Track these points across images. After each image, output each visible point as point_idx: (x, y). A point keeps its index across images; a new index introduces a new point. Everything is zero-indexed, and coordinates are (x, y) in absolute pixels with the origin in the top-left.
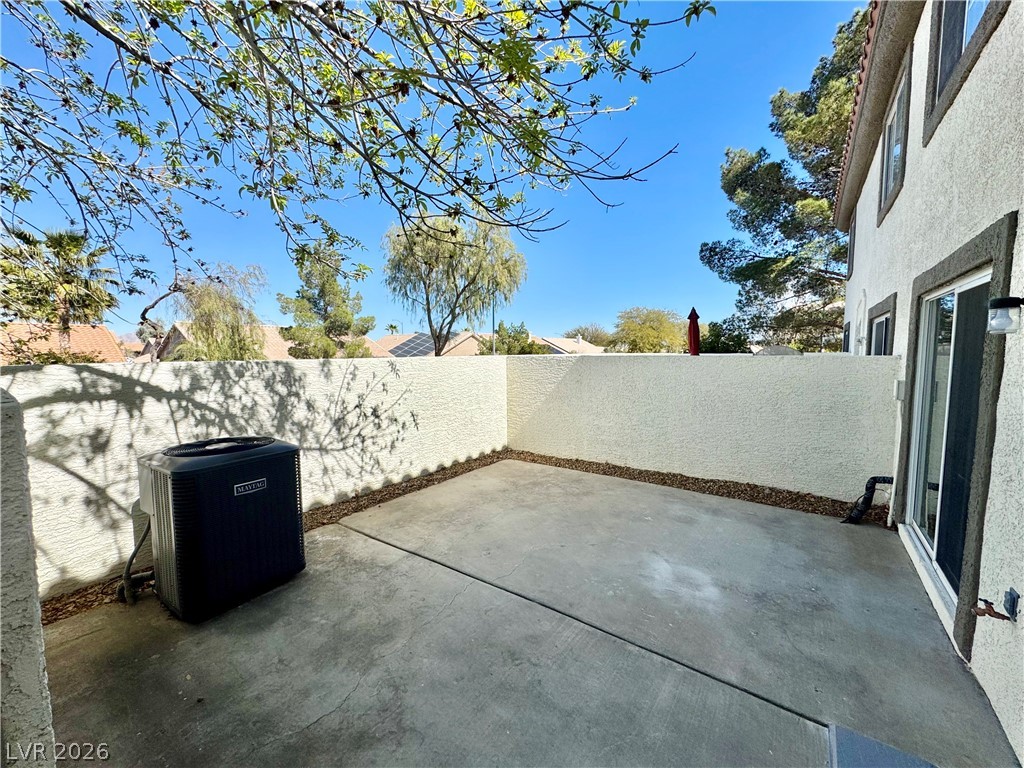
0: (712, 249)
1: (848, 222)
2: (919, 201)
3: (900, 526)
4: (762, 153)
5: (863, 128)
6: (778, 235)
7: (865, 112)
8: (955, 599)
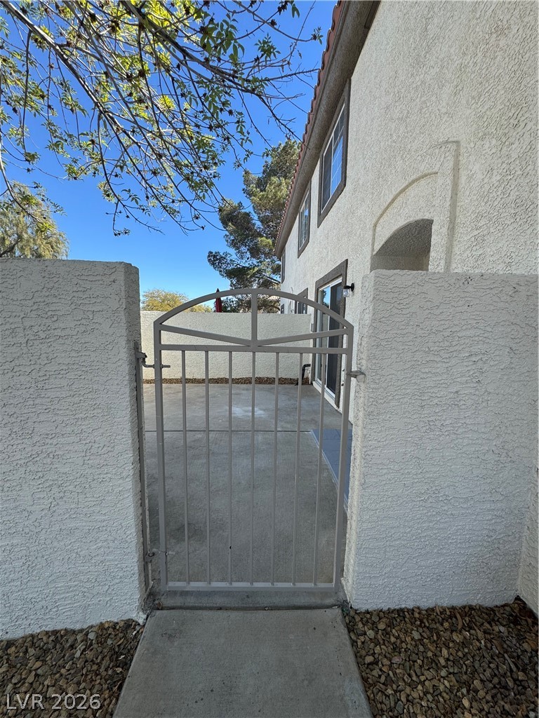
0: (215, 256)
1: (281, 253)
2: (316, 250)
3: (314, 382)
4: (240, 204)
5: (291, 210)
6: (248, 255)
7: (293, 202)
8: (334, 396)
